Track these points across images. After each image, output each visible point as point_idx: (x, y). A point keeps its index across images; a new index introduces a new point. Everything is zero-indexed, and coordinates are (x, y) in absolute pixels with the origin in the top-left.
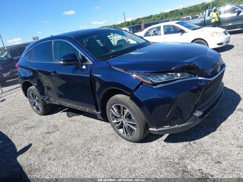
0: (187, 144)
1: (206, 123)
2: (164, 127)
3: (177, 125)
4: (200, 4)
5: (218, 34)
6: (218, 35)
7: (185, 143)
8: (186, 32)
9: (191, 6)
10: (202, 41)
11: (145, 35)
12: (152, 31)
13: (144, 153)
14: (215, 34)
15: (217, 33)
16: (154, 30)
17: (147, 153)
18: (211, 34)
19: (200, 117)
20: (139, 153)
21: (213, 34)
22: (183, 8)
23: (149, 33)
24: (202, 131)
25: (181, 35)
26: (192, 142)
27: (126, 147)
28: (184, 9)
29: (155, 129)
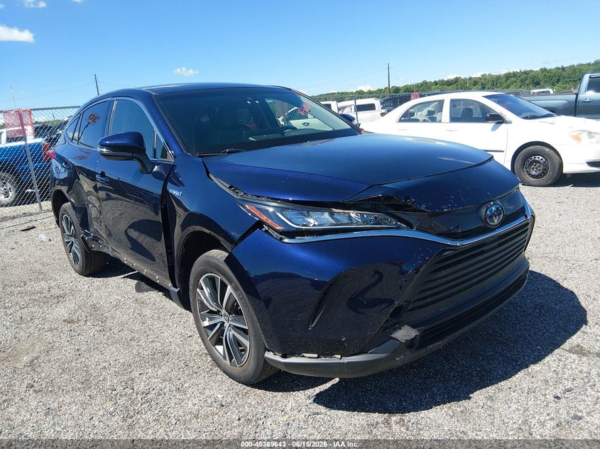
0: (380, 420)
1: (462, 372)
2: (303, 356)
3: (339, 356)
4: (589, 64)
5: (593, 137)
6: (594, 140)
7: (376, 417)
8: (506, 122)
9: (565, 66)
10: (547, 150)
11: (403, 116)
12: (425, 112)
13: (254, 423)
14: (585, 135)
15: (590, 133)
16: (430, 108)
17: (261, 423)
18: (575, 134)
19: (410, 344)
20: (242, 419)
21: (581, 134)
22: (541, 69)
23: (413, 114)
24: (438, 391)
25: (494, 129)
26: (395, 418)
27: (220, 396)
28: (543, 70)
29: (278, 358)
